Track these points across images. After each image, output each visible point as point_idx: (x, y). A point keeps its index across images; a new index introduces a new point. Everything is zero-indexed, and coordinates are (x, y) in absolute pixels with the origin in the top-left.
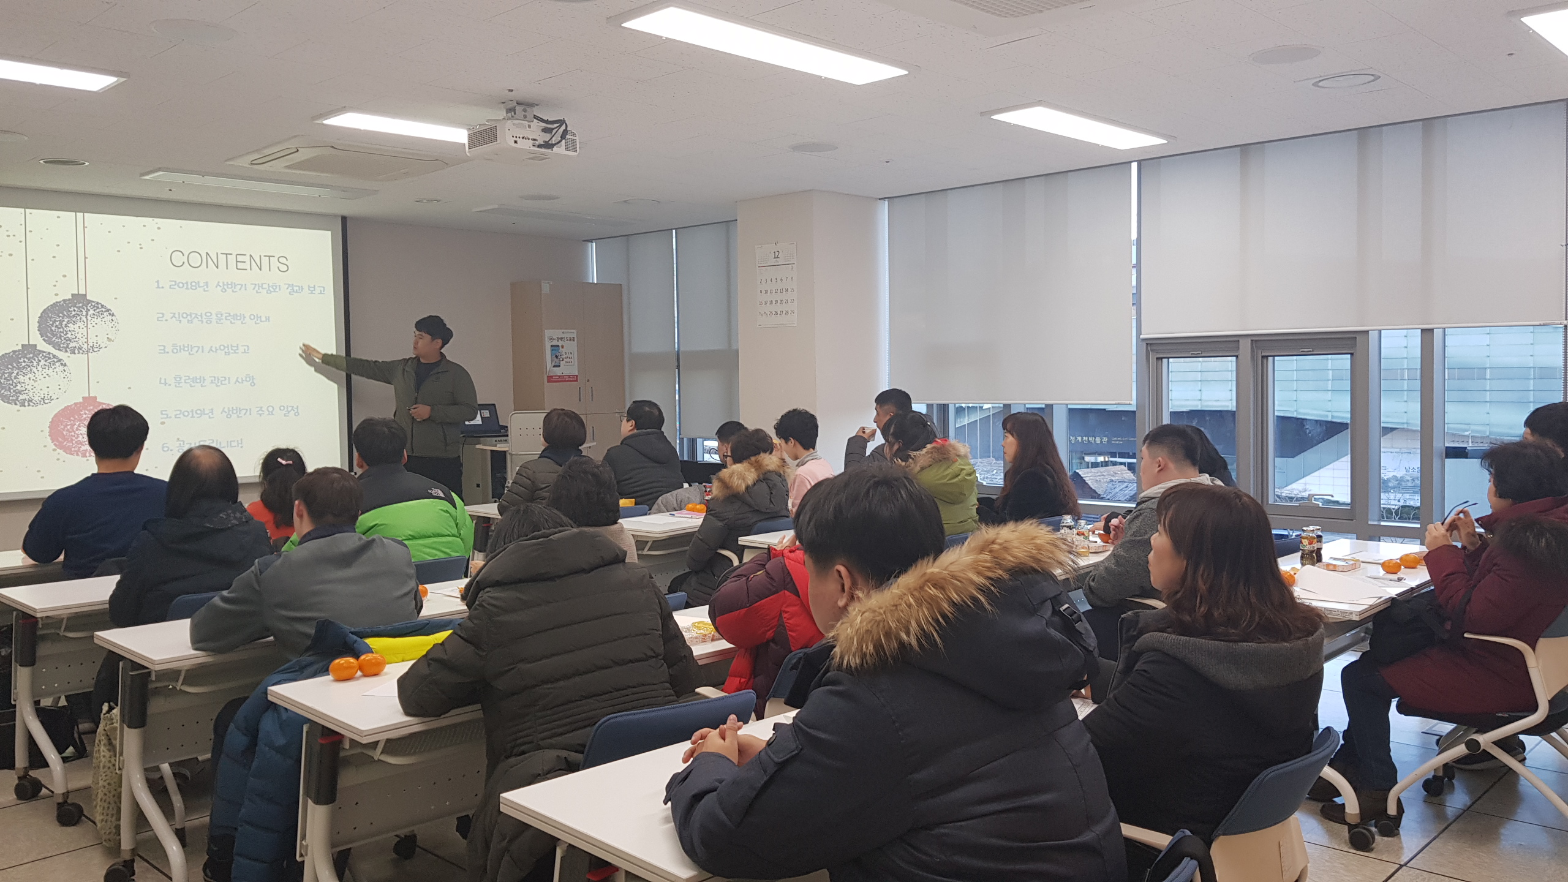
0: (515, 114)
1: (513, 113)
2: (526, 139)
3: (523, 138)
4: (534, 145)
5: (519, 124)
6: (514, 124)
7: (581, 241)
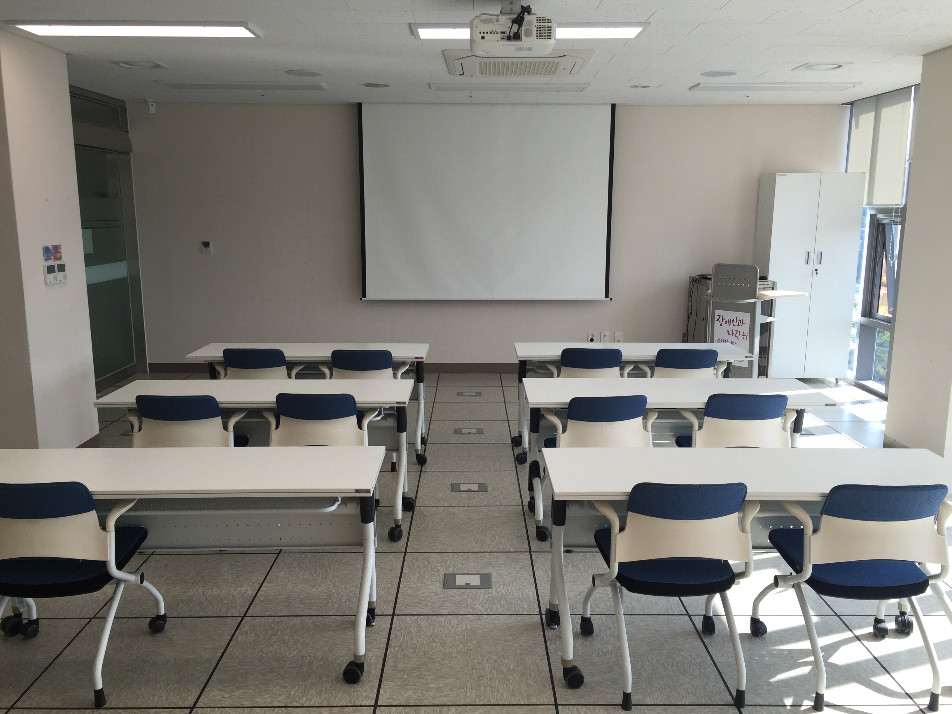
2: (494, 33)
3: (491, 33)
4: (502, 39)
5: (486, 19)
6: (481, 21)
7: (839, 105)
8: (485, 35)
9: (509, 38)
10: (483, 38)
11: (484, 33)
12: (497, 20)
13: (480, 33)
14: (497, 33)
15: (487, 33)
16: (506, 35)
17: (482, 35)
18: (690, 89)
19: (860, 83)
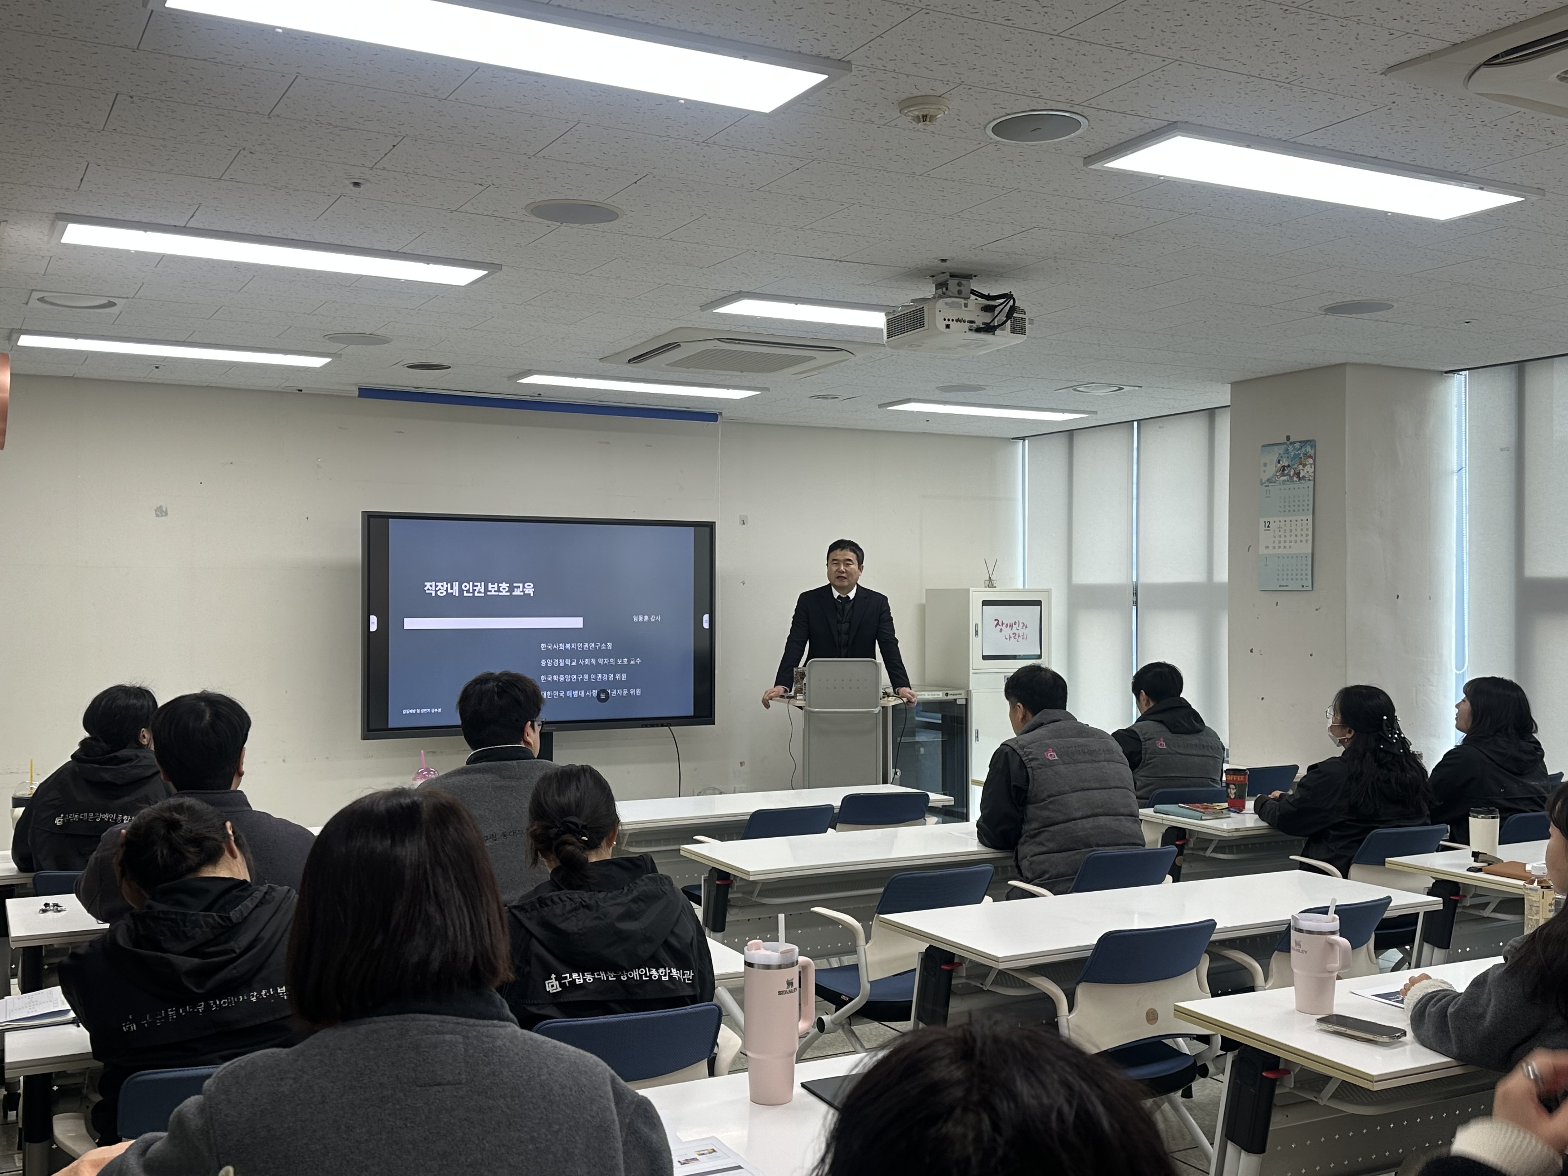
0: (947, 289)
1: (944, 289)
2: (960, 322)
4: (970, 330)
5: (953, 302)
6: (946, 304)
7: (1009, 439)
8: (950, 323)
9: (978, 330)
10: (948, 326)
11: (949, 320)
12: (966, 305)
13: (945, 320)
14: (964, 322)
15: (953, 320)
16: (974, 325)
17: (947, 322)
18: (880, 406)
19: (1095, 413)
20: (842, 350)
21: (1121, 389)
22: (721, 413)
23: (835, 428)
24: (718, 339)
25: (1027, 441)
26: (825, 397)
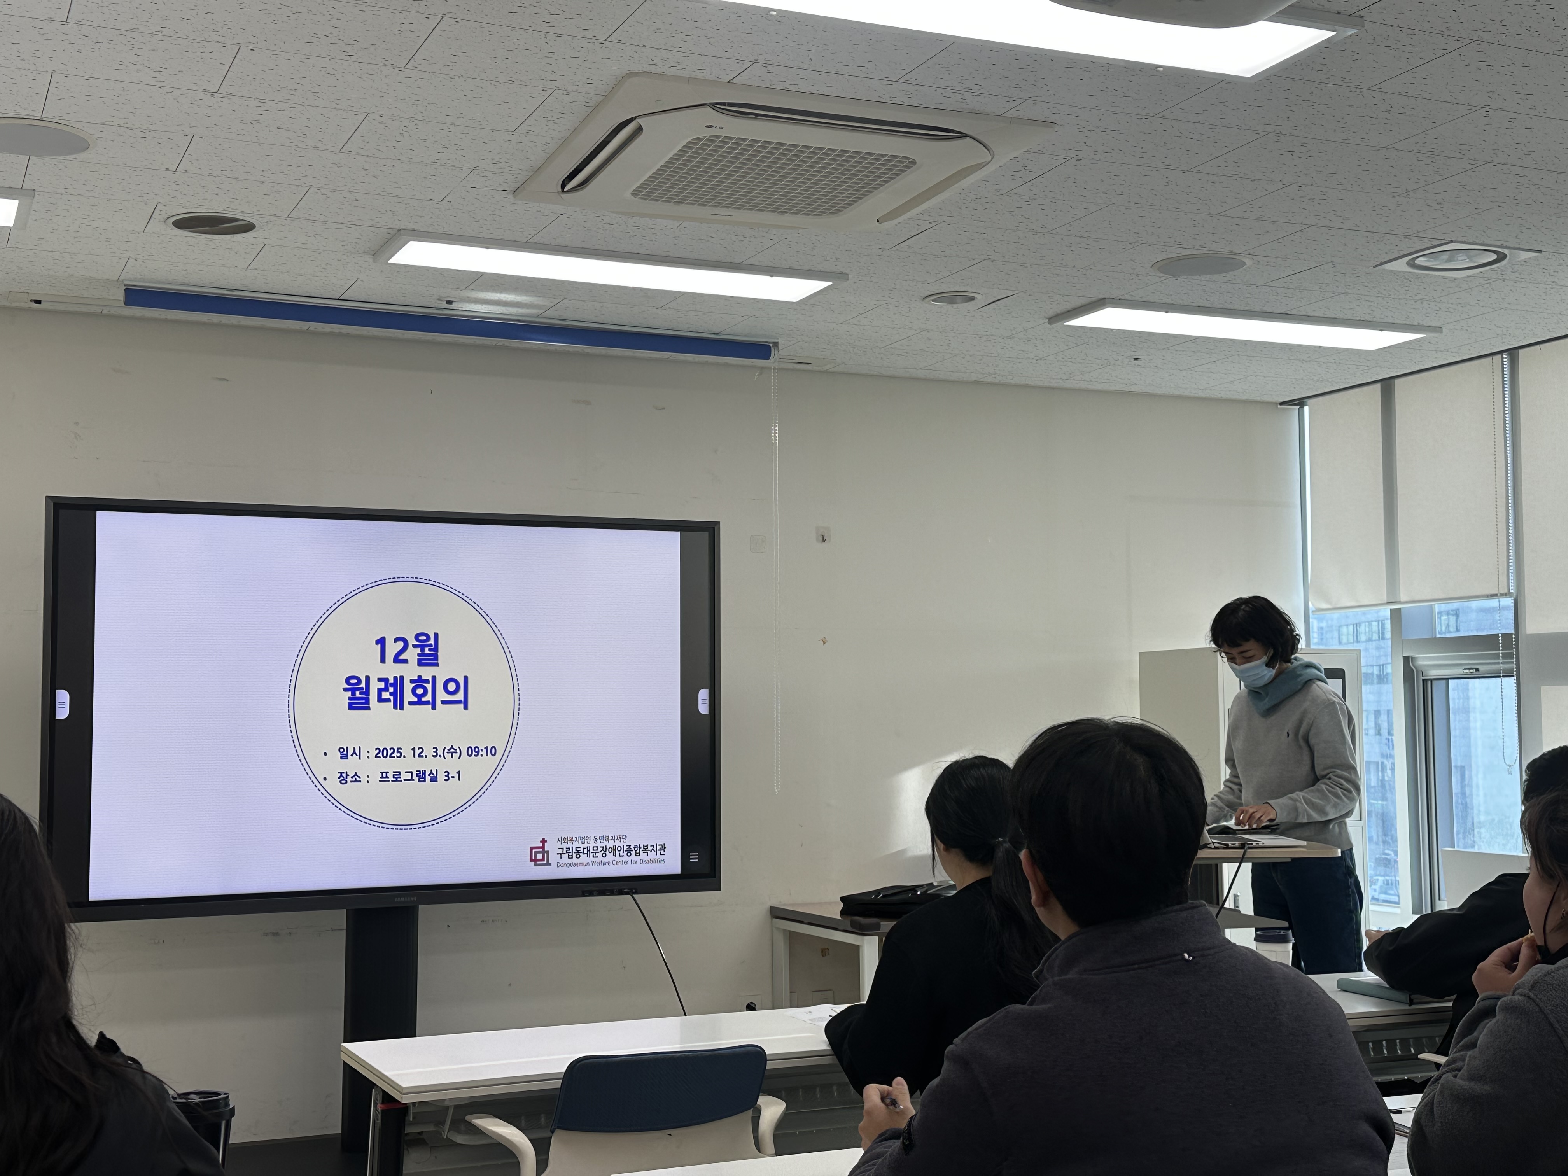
7: (1276, 403)
18: (1053, 319)
19: (1438, 329)
20: (963, 135)
21: (1501, 257)
22: (776, 344)
23: (977, 383)
24: (715, 106)
25: (1306, 409)
26: (950, 298)
